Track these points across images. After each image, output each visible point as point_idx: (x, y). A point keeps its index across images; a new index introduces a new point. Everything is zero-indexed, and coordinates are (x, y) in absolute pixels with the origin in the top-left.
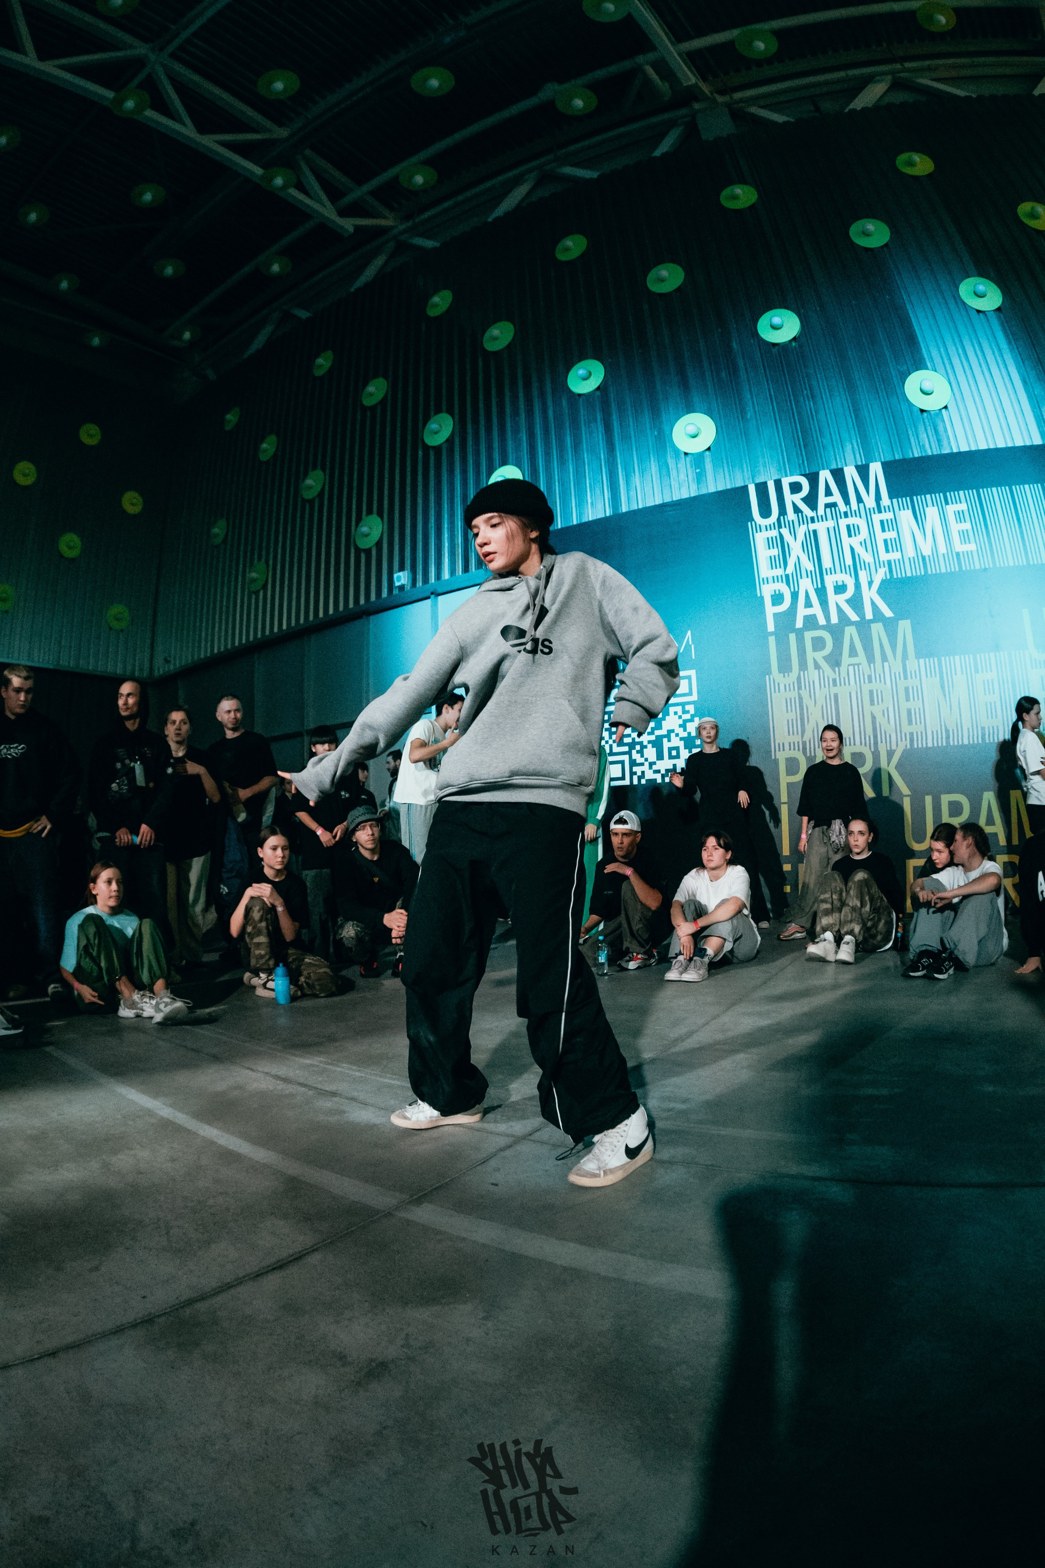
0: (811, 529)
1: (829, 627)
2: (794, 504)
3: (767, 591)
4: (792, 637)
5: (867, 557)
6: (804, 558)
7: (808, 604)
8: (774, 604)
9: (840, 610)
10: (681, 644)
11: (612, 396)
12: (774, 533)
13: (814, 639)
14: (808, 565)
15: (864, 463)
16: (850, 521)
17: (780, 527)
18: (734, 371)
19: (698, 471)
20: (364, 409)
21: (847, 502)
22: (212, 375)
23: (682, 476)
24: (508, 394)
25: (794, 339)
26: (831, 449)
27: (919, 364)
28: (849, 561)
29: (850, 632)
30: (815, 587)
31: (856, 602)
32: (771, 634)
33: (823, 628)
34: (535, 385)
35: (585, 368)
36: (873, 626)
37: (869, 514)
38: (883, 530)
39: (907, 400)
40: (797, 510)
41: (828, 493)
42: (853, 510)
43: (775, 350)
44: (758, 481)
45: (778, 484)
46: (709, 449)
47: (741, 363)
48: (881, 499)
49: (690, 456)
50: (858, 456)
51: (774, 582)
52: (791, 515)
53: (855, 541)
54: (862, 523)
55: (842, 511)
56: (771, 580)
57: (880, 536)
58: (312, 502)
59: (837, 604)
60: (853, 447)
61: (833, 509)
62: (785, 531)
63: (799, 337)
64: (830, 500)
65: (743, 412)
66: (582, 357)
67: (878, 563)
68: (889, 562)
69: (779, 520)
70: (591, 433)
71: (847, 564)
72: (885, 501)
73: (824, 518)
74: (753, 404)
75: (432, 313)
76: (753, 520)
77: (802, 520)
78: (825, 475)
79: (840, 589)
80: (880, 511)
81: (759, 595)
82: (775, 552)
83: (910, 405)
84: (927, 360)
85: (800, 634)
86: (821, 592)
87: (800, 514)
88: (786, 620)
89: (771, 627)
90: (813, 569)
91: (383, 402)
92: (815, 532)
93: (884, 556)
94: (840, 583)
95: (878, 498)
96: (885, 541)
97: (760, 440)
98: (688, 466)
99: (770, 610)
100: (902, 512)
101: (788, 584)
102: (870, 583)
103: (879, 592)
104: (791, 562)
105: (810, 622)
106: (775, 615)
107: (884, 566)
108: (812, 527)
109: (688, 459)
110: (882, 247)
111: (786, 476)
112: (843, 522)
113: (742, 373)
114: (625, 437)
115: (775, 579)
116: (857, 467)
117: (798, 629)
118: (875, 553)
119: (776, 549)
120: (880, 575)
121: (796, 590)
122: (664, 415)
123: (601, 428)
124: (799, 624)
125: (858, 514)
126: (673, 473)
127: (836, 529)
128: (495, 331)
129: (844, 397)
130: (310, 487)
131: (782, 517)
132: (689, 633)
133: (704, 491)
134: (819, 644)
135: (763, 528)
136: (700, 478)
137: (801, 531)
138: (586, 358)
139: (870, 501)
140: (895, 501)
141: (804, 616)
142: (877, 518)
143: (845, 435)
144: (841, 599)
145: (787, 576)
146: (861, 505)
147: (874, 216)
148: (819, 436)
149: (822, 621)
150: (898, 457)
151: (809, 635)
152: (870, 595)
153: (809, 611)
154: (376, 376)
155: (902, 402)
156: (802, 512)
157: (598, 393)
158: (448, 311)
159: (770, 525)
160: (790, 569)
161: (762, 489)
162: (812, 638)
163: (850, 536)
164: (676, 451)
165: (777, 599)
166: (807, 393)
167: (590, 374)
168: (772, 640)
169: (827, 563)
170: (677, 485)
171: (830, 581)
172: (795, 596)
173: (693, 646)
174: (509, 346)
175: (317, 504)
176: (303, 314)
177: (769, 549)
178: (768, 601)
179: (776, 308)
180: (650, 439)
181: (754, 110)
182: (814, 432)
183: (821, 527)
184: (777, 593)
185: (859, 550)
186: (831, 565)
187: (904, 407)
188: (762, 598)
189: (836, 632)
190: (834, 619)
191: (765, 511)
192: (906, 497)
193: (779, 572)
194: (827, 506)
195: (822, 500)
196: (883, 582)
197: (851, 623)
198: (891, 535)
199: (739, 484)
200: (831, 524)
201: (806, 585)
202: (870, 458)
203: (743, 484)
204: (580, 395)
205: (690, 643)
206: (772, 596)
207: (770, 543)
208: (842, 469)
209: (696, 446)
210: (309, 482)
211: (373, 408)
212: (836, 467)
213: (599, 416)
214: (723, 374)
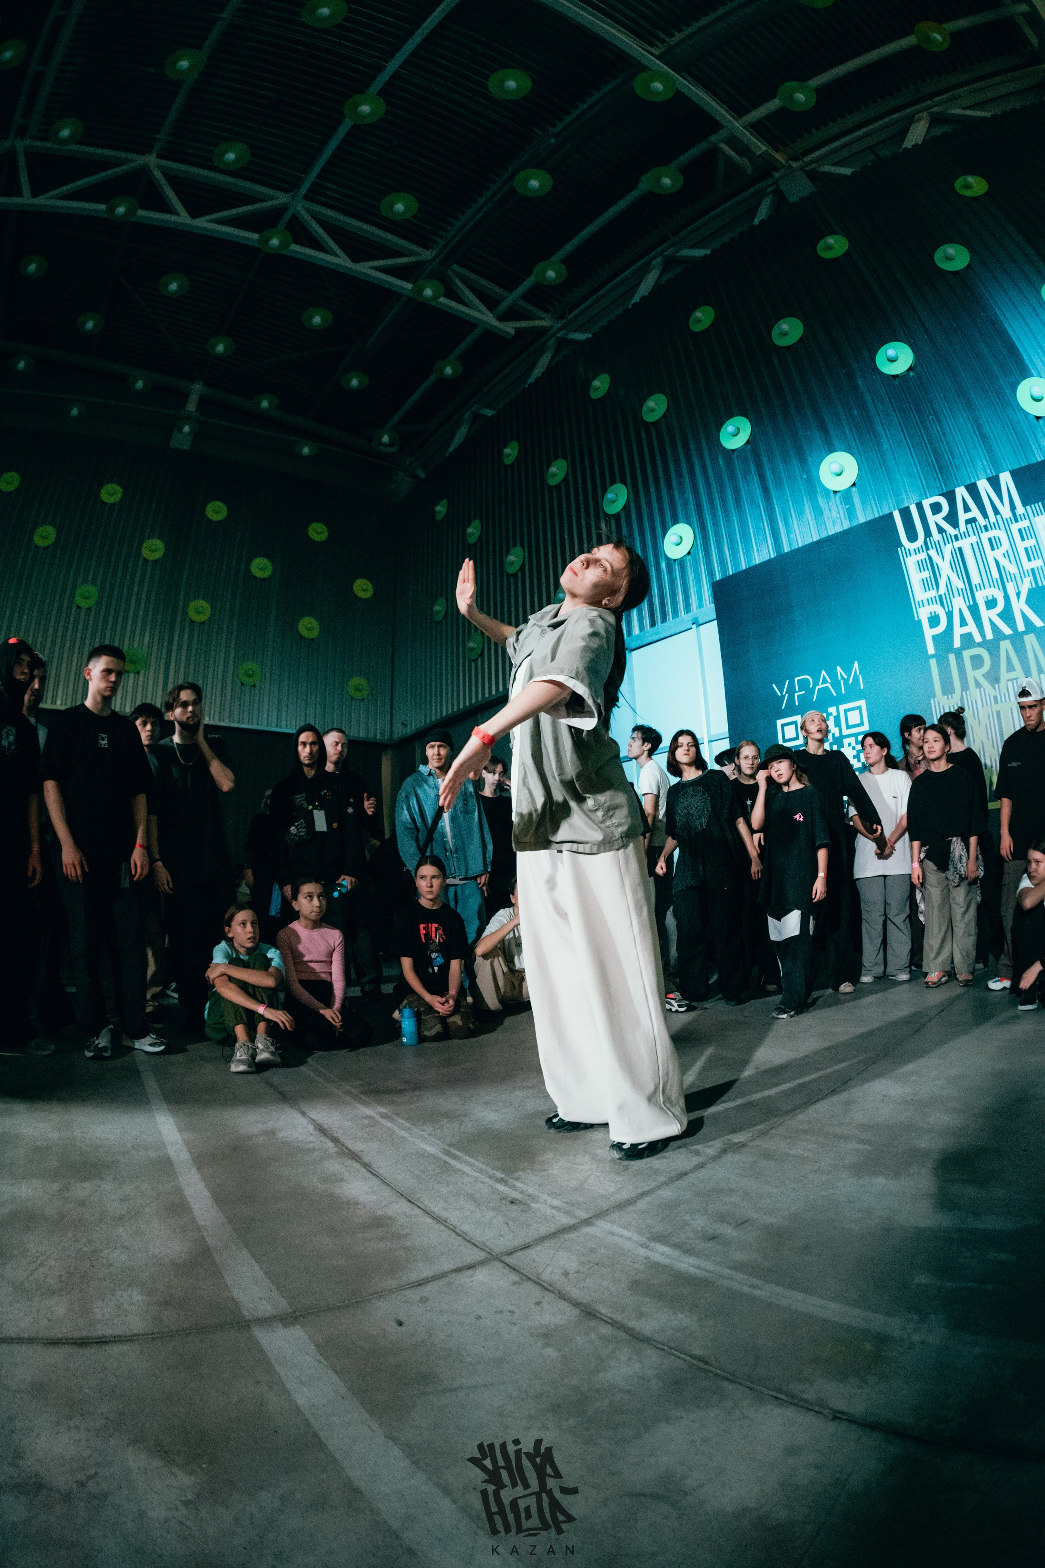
0: (956, 547)
1: (985, 644)
2: (937, 525)
3: (923, 614)
4: (952, 657)
5: (1012, 568)
6: (954, 577)
7: (963, 623)
8: (931, 627)
9: (992, 623)
10: (849, 677)
11: (761, 446)
12: (923, 556)
13: (973, 658)
14: (958, 583)
15: (994, 474)
16: (991, 533)
17: (928, 549)
18: (863, 407)
19: (847, 506)
20: (551, 488)
21: (985, 515)
22: (422, 475)
23: (834, 514)
24: (670, 459)
25: (911, 368)
26: (963, 469)
27: (1024, 373)
28: (996, 575)
29: (1005, 645)
30: (968, 605)
31: (1007, 615)
32: (933, 656)
33: (979, 645)
34: (693, 447)
35: (734, 425)
36: (1026, 637)
37: (1007, 524)
38: (1023, 539)
39: (1022, 409)
40: (941, 530)
41: (967, 509)
42: (992, 522)
43: (896, 382)
44: (900, 507)
45: (920, 506)
46: (854, 484)
47: (868, 399)
48: (1015, 508)
49: (838, 494)
50: (988, 471)
51: (929, 604)
52: (936, 536)
53: (998, 554)
54: (1001, 534)
55: (982, 525)
56: (926, 603)
57: (1021, 545)
58: (515, 575)
59: (990, 619)
60: (983, 464)
61: (973, 524)
62: (932, 552)
63: (915, 364)
64: (969, 515)
65: (879, 445)
66: (730, 416)
67: (1023, 574)
68: (1033, 570)
69: (925, 542)
70: (748, 484)
71: (994, 578)
72: (1020, 509)
73: (966, 535)
74: (886, 435)
75: (595, 395)
76: (902, 545)
77: (947, 539)
78: (961, 492)
79: (991, 604)
80: (1017, 521)
81: (916, 619)
82: (926, 574)
83: (1026, 414)
84: (1031, 368)
85: (958, 653)
86: (974, 609)
87: (944, 534)
88: (944, 640)
89: (931, 650)
90: (963, 587)
91: (565, 480)
92: (960, 549)
93: (1027, 566)
94: (990, 598)
95: (1013, 507)
96: (1026, 549)
97: (899, 471)
98: (839, 503)
99: (929, 633)
100: (1037, 518)
101: (942, 605)
102: (1018, 594)
103: (1028, 602)
104: (942, 582)
105: (967, 640)
106: (934, 637)
107: (1029, 576)
108: (957, 545)
109: (838, 495)
110: (966, 268)
111: (927, 498)
112: (985, 536)
113: (871, 407)
114: (779, 484)
115: (930, 601)
116: (989, 479)
117: (957, 649)
118: (1019, 565)
119: (927, 572)
120: (1026, 585)
121: (951, 609)
122: (809, 459)
123: (756, 479)
124: (957, 644)
125: (996, 526)
126: (826, 512)
127: (980, 543)
128: (650, 403)
129: (965, 416)
130: (513, 563)
131: (928, 539)
132: (856, 663)
133: (855, 524)
134: (977, 662)
135: (912, 552)
136: (851, 513)
137: (948, 549)
138: (732, 416)
139: (1006, 512)
140: (1028, 507)
141: (961, 635)
142: (1015, 527)
143: (973, 453)
144: (993, 614)
145: (940, 597)
146: (998, 517)
147: (951, 241)
148: (950, 457)
149: (978, 638)
150: (1024, 464)
151: (967, 654)
152: (1019, 606)
153: (965, 630)
154: (556, 458)
155: (1017, 411)
156: (945, 531)
157: (749, 447)
158: (608, 391)
159: (918, 548)
160: (942, 590)
161: (906, 514)
162: (971, 657)
163: (993, 549)
164: (826, 491)
165: (934, 620)
166: (933, 419)
167: (739, 430)
168: (933, 662)
169: (975, 579)
170: (831, 524)
171: (981, 597)
172: (950, 615)
173: (860, 676)
174: (664, 416)
175: (520, 579)
176: (489, 413)
177: (921, 572)
178: (925, 624)
179: (888, 342)
180: (801, 483)
181: (827, 168)
182: (945, 454)
183: (965, 544)
184: (933, 614)
185: (1003, 562)
186: (979, 581)
187: (1021, 417)
188: (920, 621)
189: (992, 647)
190: (989, 636)
191: (913, 537)
192: (1037, 502)
193: (933, 593)
194: (968, 522)
195: (962, 517)
196: (1030, 591)
197: (1006, 637)
198: (1030, 543)
199: (887, 512)
200: (973, 539)
201: (959, 604)
202: (999, 469)
203: (889, 512)
204: (733, 451)
205: (858, 674)
206: (929, 618)
207: (920, 566)
208: (975, 484)
209: (843, 484)
210: (511, 558)
211: (557, 487)
212: (970, 483)
213: (753, 468)
214: (855, 412)
